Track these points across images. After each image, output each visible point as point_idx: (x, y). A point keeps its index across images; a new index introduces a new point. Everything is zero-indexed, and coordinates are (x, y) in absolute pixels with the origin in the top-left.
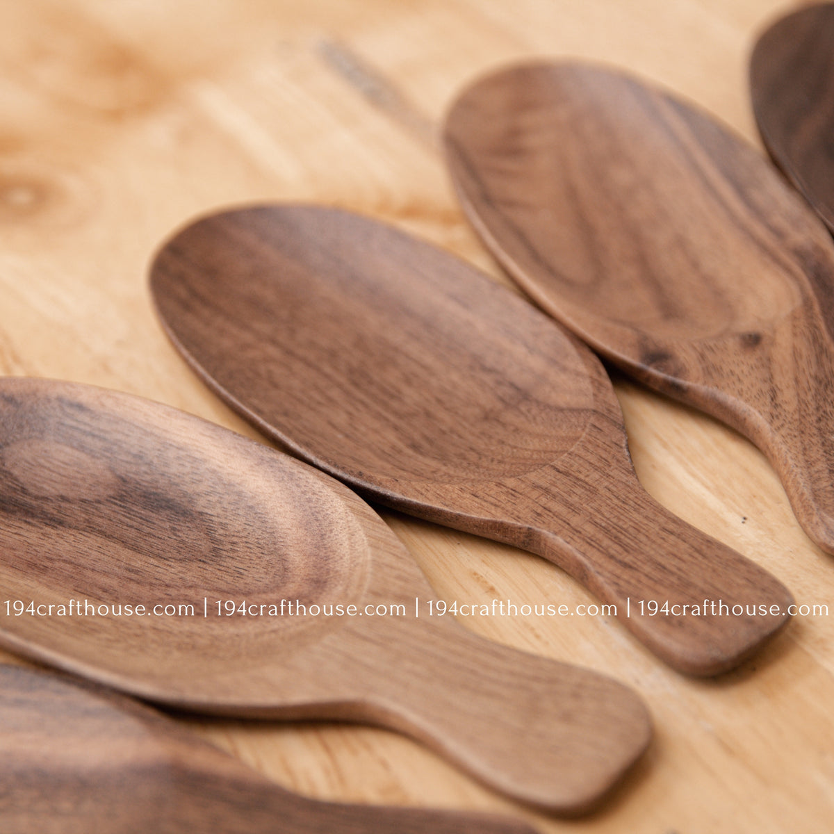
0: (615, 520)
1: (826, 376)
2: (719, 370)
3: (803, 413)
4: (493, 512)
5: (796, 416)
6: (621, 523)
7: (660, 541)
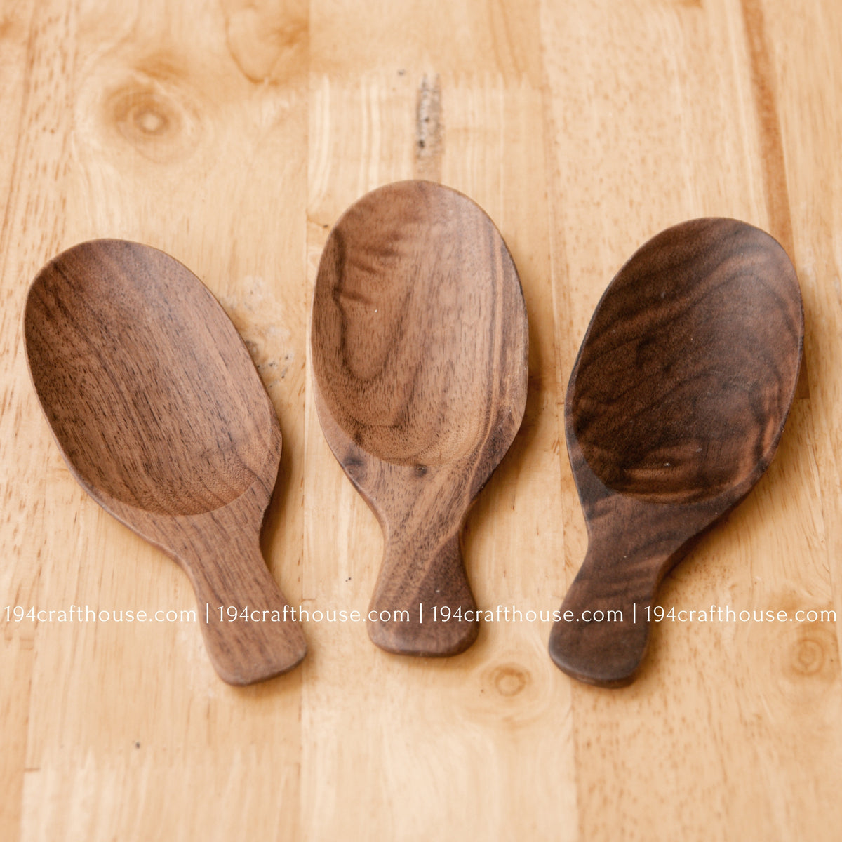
0: (229, 565)
1: (447, 517)
2: (385, 485)
3: (415, 539)
4: (159, 537)
5: (409, 540)
6: (231, 568)
7: (248, 588)
